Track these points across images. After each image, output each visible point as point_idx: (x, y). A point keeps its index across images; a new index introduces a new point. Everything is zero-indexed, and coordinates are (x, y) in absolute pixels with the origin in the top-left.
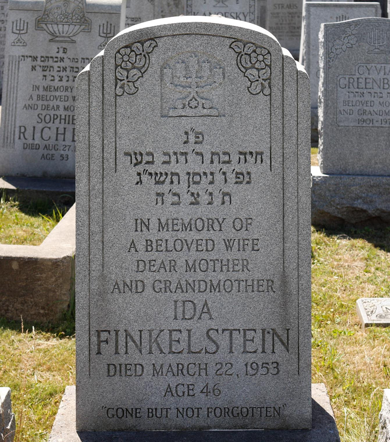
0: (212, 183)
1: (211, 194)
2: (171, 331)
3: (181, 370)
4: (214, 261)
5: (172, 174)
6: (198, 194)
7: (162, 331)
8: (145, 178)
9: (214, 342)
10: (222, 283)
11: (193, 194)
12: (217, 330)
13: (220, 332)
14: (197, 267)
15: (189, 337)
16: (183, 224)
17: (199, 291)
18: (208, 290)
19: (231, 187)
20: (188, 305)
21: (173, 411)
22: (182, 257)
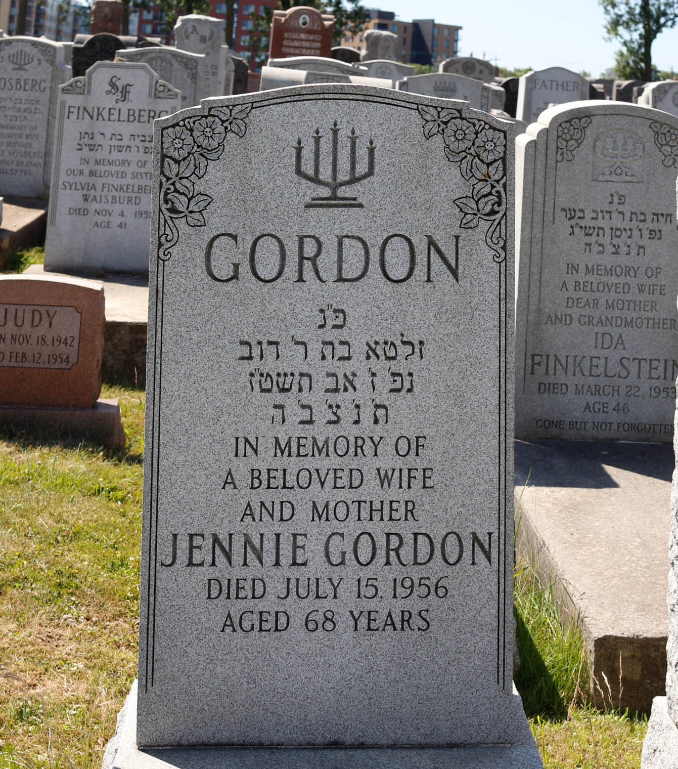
0: (630, 237)
1: (629, 246)
2: (591, 358)
3: (598, 390)
4: (629, 301)
5: (599, 228)
6: (619, 246)
7: (584, 357)
8: (577, 230)
9: (626, 368)
10: (634, 320)
11: (614, 246)
12: (629, 359)
13: (631, 360)
14: (615, 305)
15: (606, 363)
16: (605, 270)
17: (616, 326)
18: (623, 325)
19: (645, 242)
20: (607, 337)
21: (589, 426)
22: (603, 298)
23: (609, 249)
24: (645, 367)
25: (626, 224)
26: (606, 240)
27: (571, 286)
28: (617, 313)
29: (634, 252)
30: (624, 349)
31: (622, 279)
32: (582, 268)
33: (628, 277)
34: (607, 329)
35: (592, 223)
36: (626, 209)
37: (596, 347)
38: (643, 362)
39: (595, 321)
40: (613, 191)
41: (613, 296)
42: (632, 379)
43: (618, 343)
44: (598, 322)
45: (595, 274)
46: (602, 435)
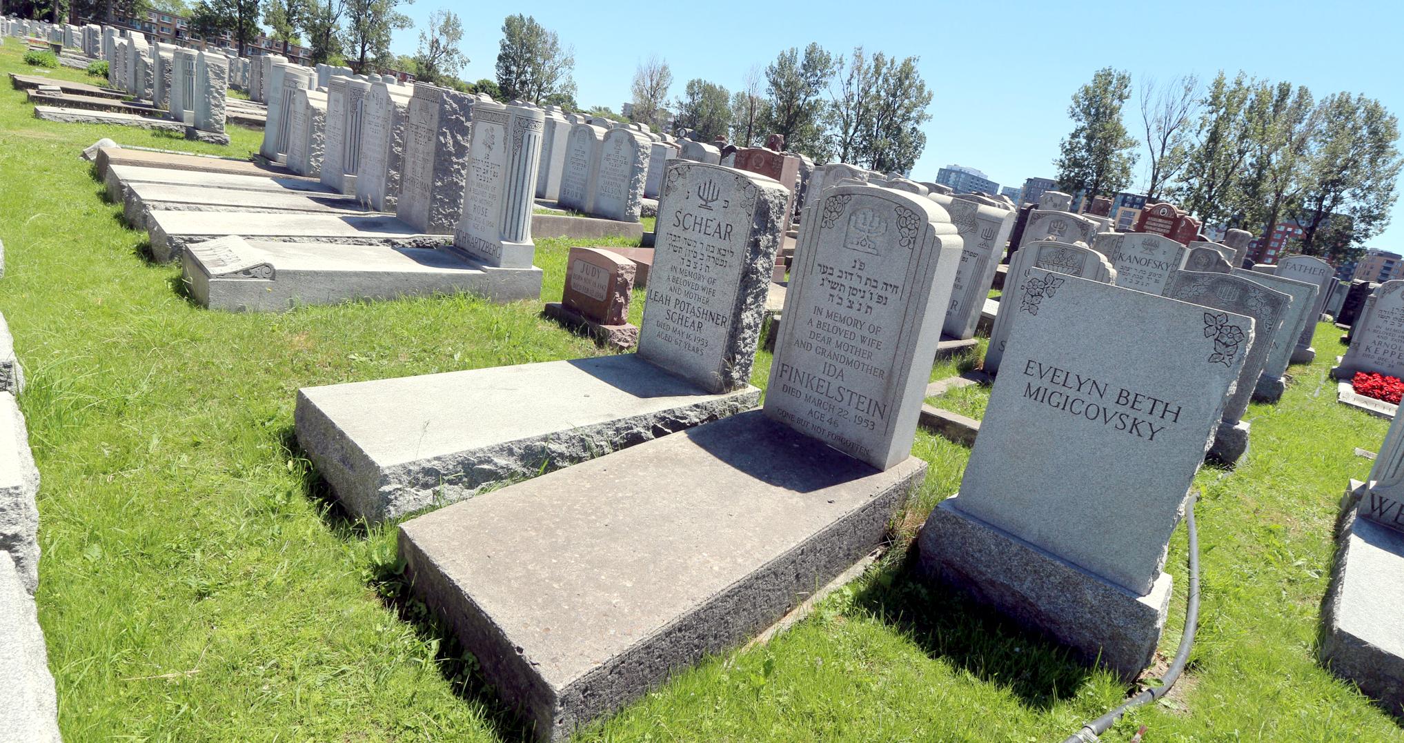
0: (863, 297)
1: (861, 304)
2: (820, 379)
3: (820, 404)
4: (852, 347)
5: (842, 285)
6: (853, 302)
7: (815, 377)
8: (826, 283)
9: (841, 395)
10: (854, 362)
11: (850, 301)
12: (845, 389)
14: (843, 347)
15: (829, 387)
16: (840, 318)
17: (840, 362)
18: (845, 363)
19: (873, 304)
20: (832, 368)
21: (810, 425)
22: (836, 338)
23: (846, 303)
24: (855, 399)
25: (861, 286)
26: (845, 296)
27: (815, 324)
28: (843, 353)
29: (863, 309)
30: (843, 380)
31: (851, 329)
32: (824, 313)
33: (855, 328)
34: (834, 362)
35: (837, 280)
36: (864, 274)
38: (854, 395)
39: (827, 353)
40: (857, 258)
41: (841, 339)
42: (844, 404)
43: (839, 375)
44: (828, 355)
45: (833, 319)
46: (817, 435)
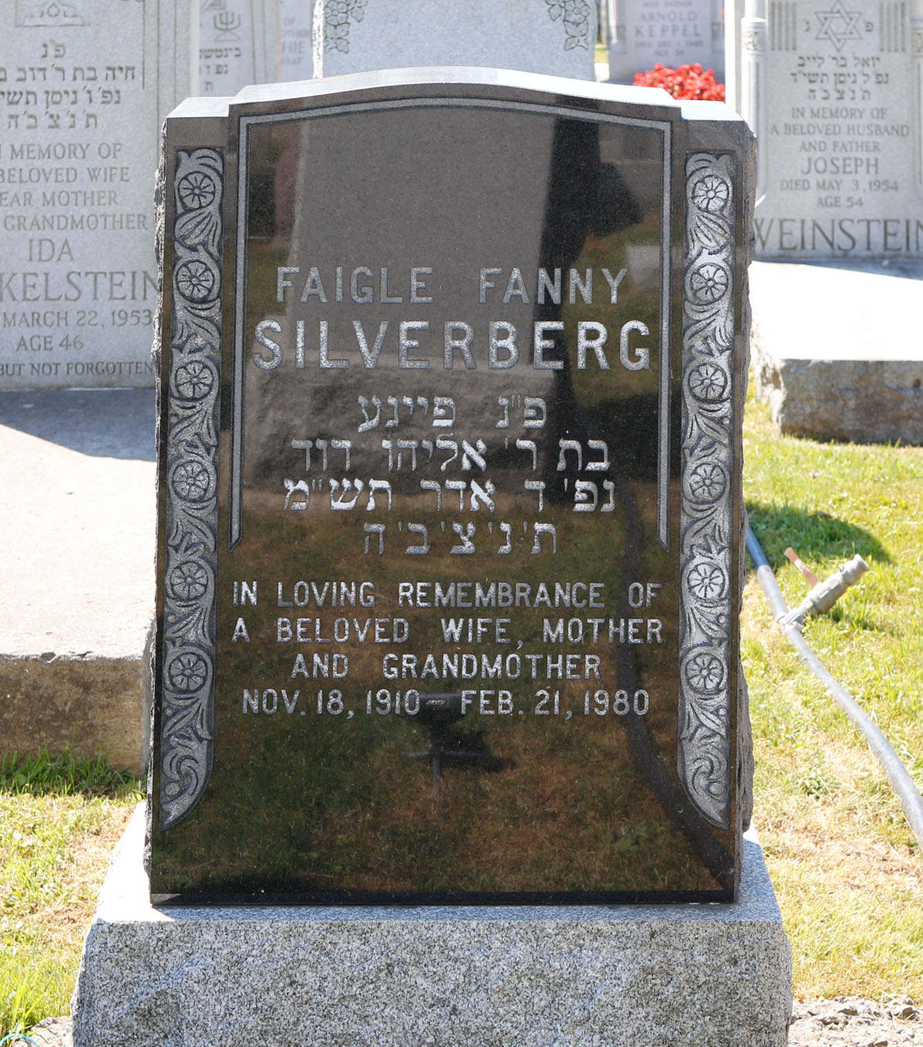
0: (74, 103)
1: (73, 116)
2: (25, 276)
3: (36, 319)
4: (76, 193)
5: (28, 93)
6: (58, 117)
7: (14, 275)
9: (76, 287)
10: (85, 219)
11: (52, 116)
12: (79, 274)
13: (83, 275)
14: (57, 200)
15: (47, 280)
16: (40, 151)
17: (59, 228)
18: (69, 226)
19: (96, 108)
20: (47, 245)
21: (27, 367)
22: (37, 191)
23: (45, 121)
24: (104, 283)
25: (68, 85)
26: (39, 109)
28: (60, 210)
29: (80, 124)
30: (72, 259)
31: (66, 163)
32: (7, 150)
33: (74, 159)
34: (46, 233)
35: (18, 87)
36: (68, 63)
37: (31, 259)
38: (100, 277)
39: (28, 223)
40: (47, 39)
41: (52, 186)
42: (85, 302)
43: (62, 253)
44: (32, 225)
45: (25, 157)
46: (45, 381)
